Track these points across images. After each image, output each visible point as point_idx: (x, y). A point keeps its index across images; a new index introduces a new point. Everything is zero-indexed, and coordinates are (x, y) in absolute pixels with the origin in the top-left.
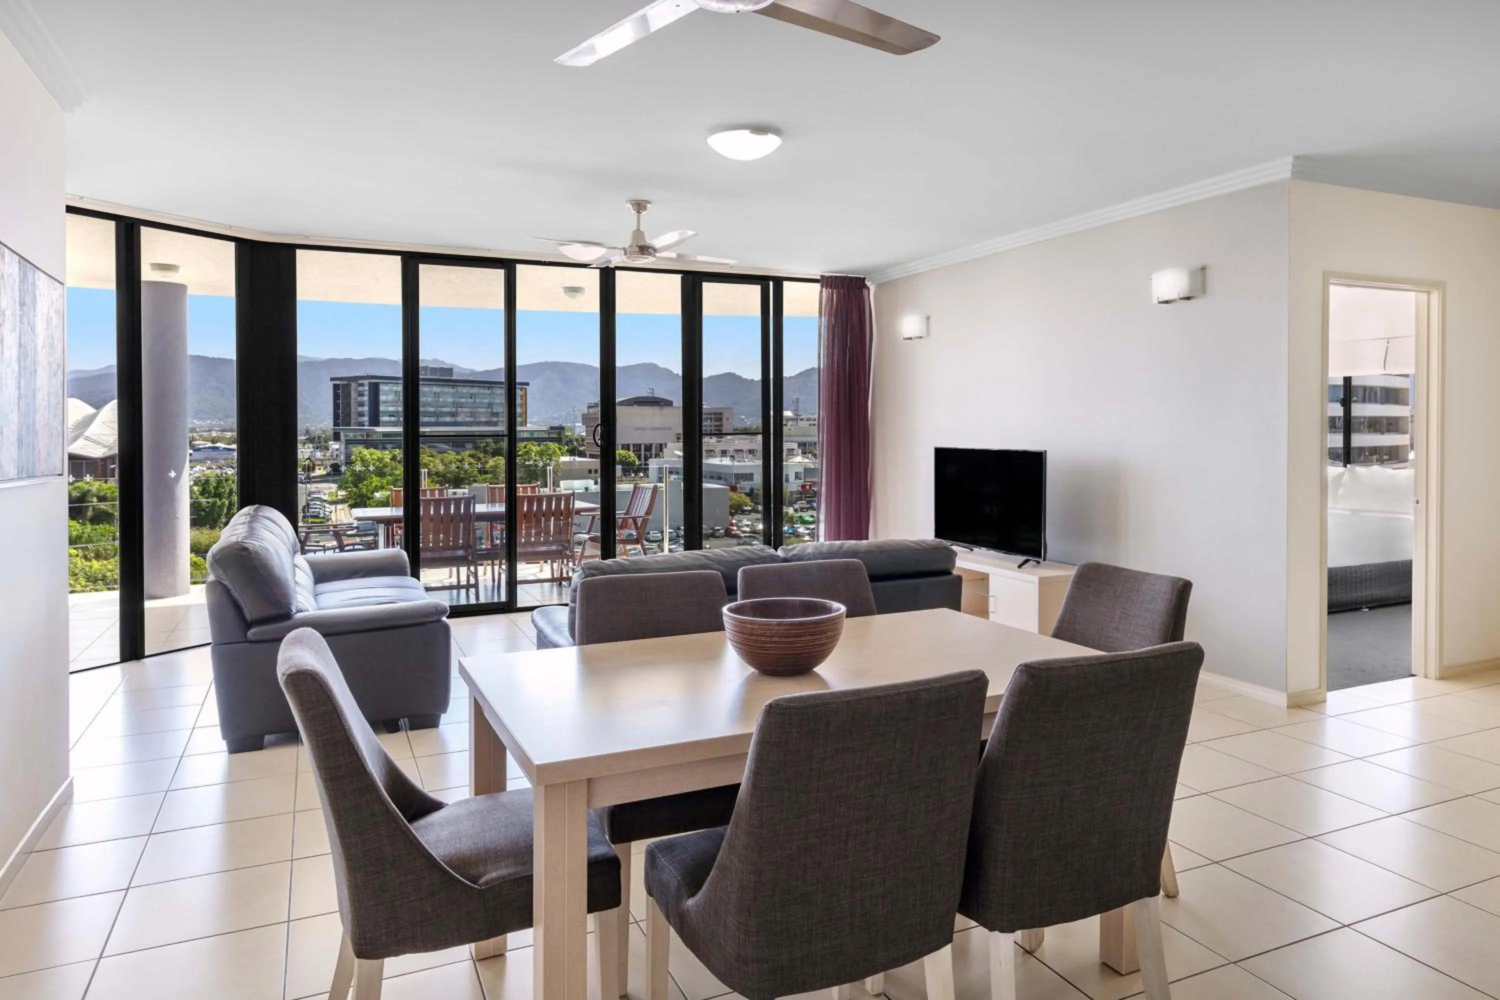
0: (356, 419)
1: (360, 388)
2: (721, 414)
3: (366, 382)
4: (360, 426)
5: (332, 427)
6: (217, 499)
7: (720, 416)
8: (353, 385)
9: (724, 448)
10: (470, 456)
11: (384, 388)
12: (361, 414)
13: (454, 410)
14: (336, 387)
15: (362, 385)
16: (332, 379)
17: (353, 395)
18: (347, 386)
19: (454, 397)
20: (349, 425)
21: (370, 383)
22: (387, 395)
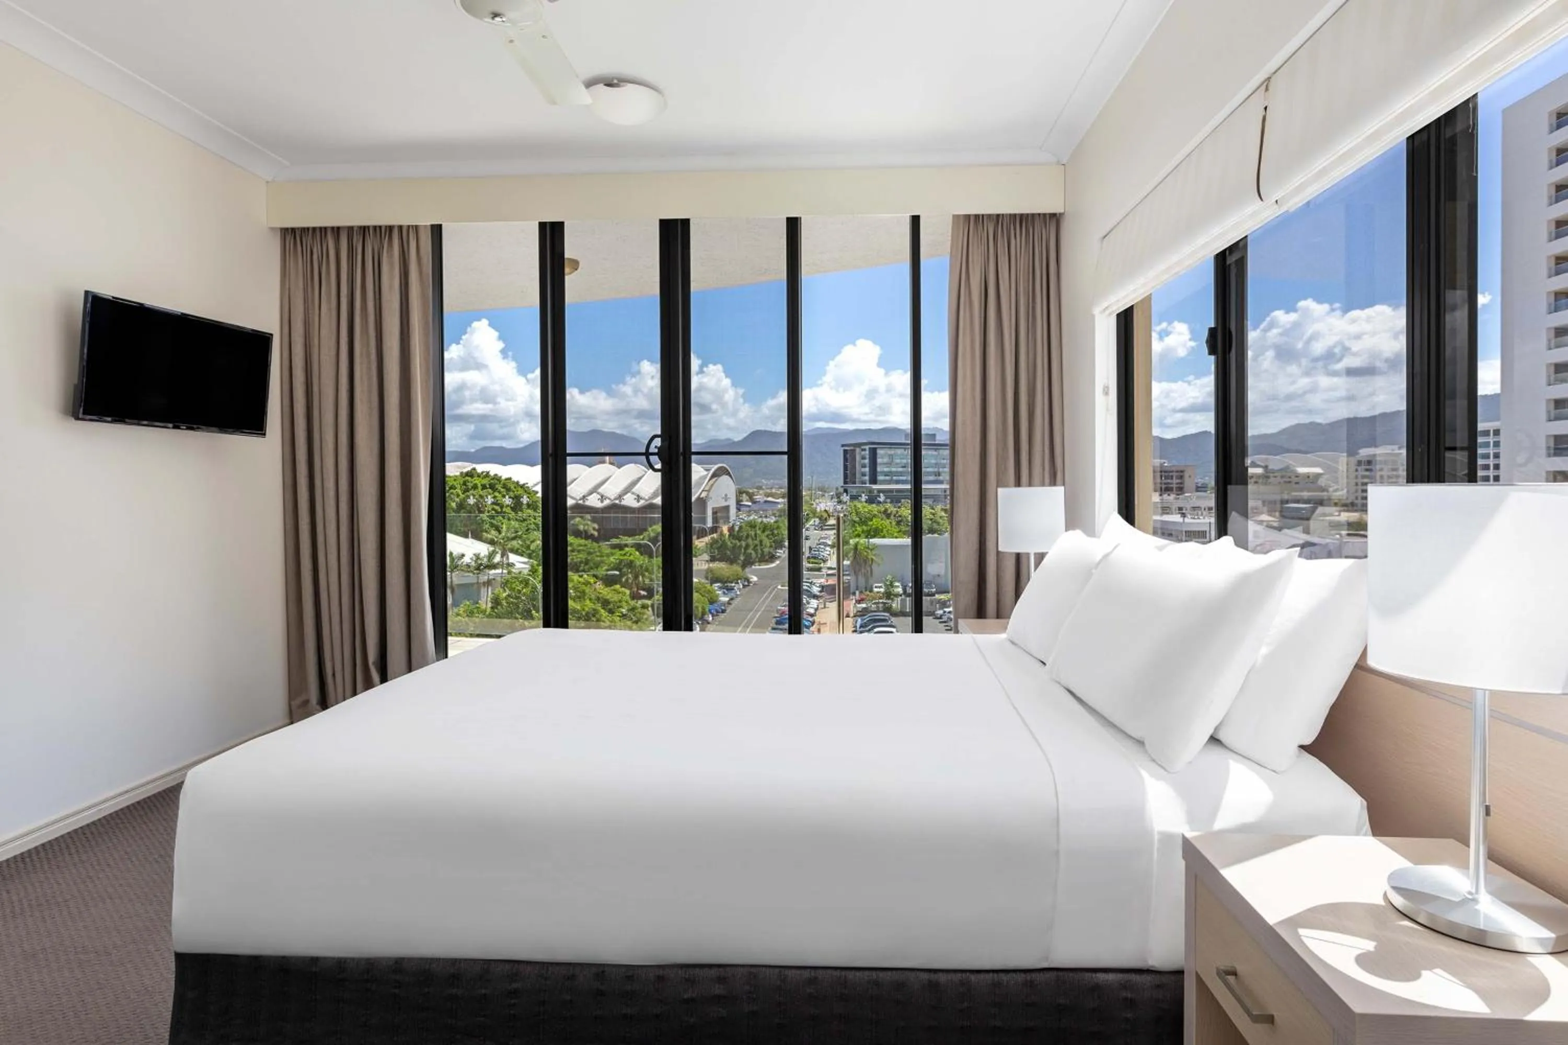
0: (860, 478)
1: (863, 453)
2: (1182, 472)
3: (867, 447)
4: (862, 484)
5: (842, 484)
6: (737, 541)
7: (1182, 474)
8: (858, 450)
9: (1181, 506)
10: (942, 509)
11: (880, 452)
12: (864, 475)
13: (936, 470)
14: (845, 452)
15: (865, 450)
16: (843, 446)
17: (858, 458)
18: (854, 451)
19: (936, 459)
20: (855, 483)
21: (870, 448)
22: (882, 458)
